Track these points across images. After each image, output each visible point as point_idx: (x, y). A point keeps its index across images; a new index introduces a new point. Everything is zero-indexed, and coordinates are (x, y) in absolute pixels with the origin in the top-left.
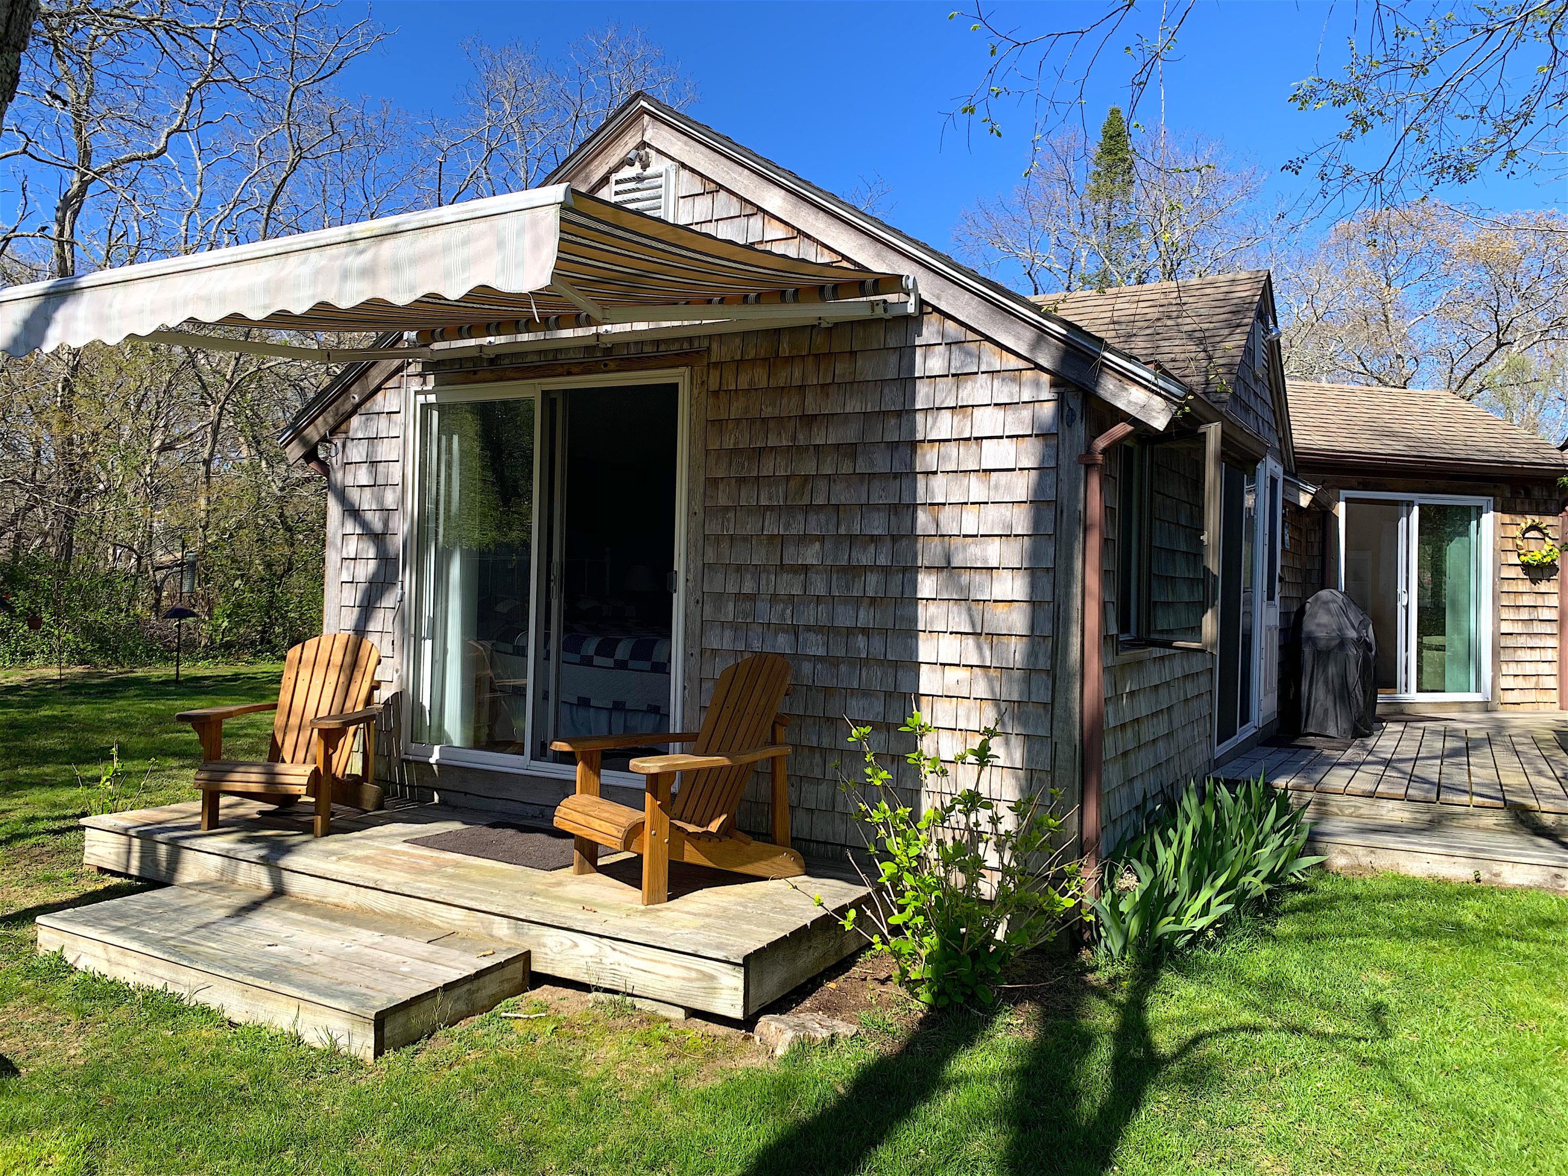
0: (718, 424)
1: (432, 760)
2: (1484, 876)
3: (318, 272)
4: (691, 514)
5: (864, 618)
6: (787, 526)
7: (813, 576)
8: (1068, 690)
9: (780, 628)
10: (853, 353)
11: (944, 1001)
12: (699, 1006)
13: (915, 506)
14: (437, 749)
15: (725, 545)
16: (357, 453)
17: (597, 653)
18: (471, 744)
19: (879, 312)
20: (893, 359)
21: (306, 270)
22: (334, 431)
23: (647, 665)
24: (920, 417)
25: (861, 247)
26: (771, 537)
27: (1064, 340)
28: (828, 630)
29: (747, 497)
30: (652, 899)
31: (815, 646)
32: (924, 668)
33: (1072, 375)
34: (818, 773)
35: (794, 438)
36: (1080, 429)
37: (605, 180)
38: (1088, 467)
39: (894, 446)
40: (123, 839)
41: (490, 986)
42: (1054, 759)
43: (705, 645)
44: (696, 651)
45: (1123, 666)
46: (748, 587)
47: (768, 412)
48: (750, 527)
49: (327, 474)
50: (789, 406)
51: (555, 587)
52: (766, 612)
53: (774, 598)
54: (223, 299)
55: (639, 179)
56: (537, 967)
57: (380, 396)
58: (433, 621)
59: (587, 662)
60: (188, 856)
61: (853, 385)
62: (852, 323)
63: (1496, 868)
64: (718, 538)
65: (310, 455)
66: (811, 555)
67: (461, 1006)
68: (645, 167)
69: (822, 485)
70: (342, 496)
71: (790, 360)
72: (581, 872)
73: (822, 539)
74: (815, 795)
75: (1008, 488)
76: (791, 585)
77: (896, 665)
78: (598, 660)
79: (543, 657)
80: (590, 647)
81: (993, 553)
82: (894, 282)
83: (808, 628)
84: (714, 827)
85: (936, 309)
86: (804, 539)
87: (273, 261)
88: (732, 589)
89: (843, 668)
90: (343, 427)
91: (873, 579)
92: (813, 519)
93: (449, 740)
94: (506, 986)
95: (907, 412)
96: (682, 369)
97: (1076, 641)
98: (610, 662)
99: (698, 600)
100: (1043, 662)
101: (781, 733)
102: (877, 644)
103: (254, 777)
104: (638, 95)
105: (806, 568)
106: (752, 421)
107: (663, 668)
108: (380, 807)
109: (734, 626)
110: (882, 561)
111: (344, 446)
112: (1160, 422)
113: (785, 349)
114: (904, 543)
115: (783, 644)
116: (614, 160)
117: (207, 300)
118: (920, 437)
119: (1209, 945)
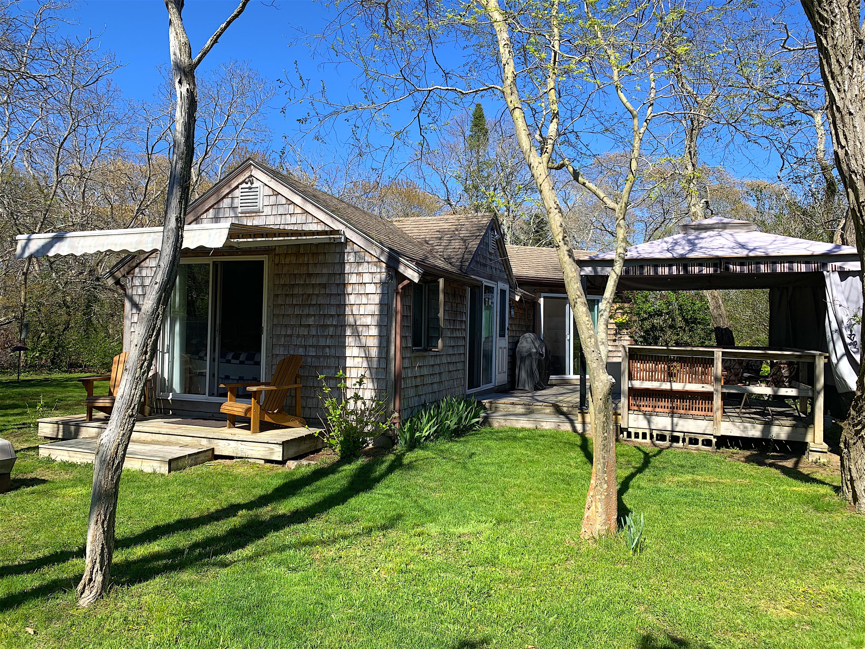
0: (279, 275)
1: (169, 398)
2: (539, 427)
3: (154, 240)
4: (269, 306)
5: (329, 342)
6: (303, 311)
7: (311, 328)
8: (390, 364)
9: (300, 346)
10: (325, 253)
11: (345, 455)
12: (268, 458)
13: (345, 305)
14: (171, 394)
15: (281, 318)
16: (137, 282)
17: (233, 358)
18: (183, 391)
19: (332, 241)
20: (338, 256)
21: (150, 239)
22: (128, 273)
23: (252, 362)
24: (346, 275)
25: (327, 219)
26: (297, 315)
27: (389, 253)
28: (316, 347)
29: (289, 301)
30: (254, 432)
31: (312, 352)
32: (348, 358)
33: (392, 265)
34: (312, 395)
35: (305, 281)
36: (394, 281)
37: (237, 187)
38: (397, 293)
39: (338, 285)
40: (56, 425)
41: (202, 457)
42: (387, 386)
43: (274, 353)
44: (270, 355)
45: (416, 357)
46: (289, 332)
47: (296, 272)
48: (290, 311)
49: (125, 290)
50: (303, 270)
51: (217, 333)
52: (295, 341)
53: (298, 336)
54: (121, 245)
55: (250, 188)
56: (216, 453)
57: (148, 260)
58: (168, 346)
59: (229, 362)
60: (83, 429)
61: (324, 264)
62: (324, 243)
63: (542, 424)
64: (278, 315)
65: (117, 282)
66: (311, 321)
67: (193, 462)
68: (252, 184)
69: (315, 297)
70: (131, 300)
71: (303, 254)
72: (230, 428)
73: (314, 315)
74: (311, 403)
75: (374, 300)
76: (304, 331)
77: (339, 357)
78: (233, 361)
79: (213, 360)
80: (230, 356)
81: (368, 320)
82: (337, 232)
83: (310, 346)
84: (275, 411)
85: (351, 241)
86: (308, 315)
87: (138, 235)
88: (283, 333)
89: (321, 359)
90: (132, 272)
91: (331, 329)
92: (311, 308)
93: (175, 391)
94: (207, 458)
95: (342, 274)
96: (265, 256)
97: (393, 348)
98: (238, 362)
99: (271, 337)
100: (384, 355)
101: (298, 380)
102: (333, 351)
103: (108, 401)
104: (249, 159)
105: (309, 326)
106: (290, 275)
107: (258, 363)
108: (150, 415)
109: (284, 346)
110: (334, 323)
111: (132, 279)
112: (416, 280)
113: (302, 251)
114: (342, 317)
115: (301, 351)
116: (240, 181)
117: (116, 245)
118: (346, 282)
119: (432, 441)
